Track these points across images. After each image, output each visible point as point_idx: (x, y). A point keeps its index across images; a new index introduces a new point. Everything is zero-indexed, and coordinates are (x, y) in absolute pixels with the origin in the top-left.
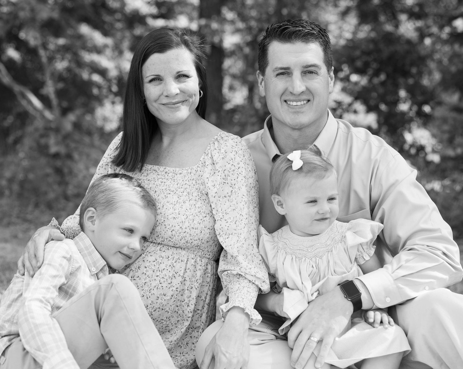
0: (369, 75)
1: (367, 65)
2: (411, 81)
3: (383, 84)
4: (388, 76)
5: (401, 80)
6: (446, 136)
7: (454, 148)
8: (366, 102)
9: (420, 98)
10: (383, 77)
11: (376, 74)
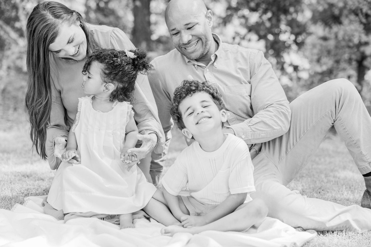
0: (260, 13)
1: (258, 5)
2: (289, 18)
3: (270, 20)
4: (273, 14)
5: (283, 17)
6: (315, 57)
7: (321, 66)
8: (257, 33)
9: (297, 30)
10: (269, 15)
11: (265, 12)
